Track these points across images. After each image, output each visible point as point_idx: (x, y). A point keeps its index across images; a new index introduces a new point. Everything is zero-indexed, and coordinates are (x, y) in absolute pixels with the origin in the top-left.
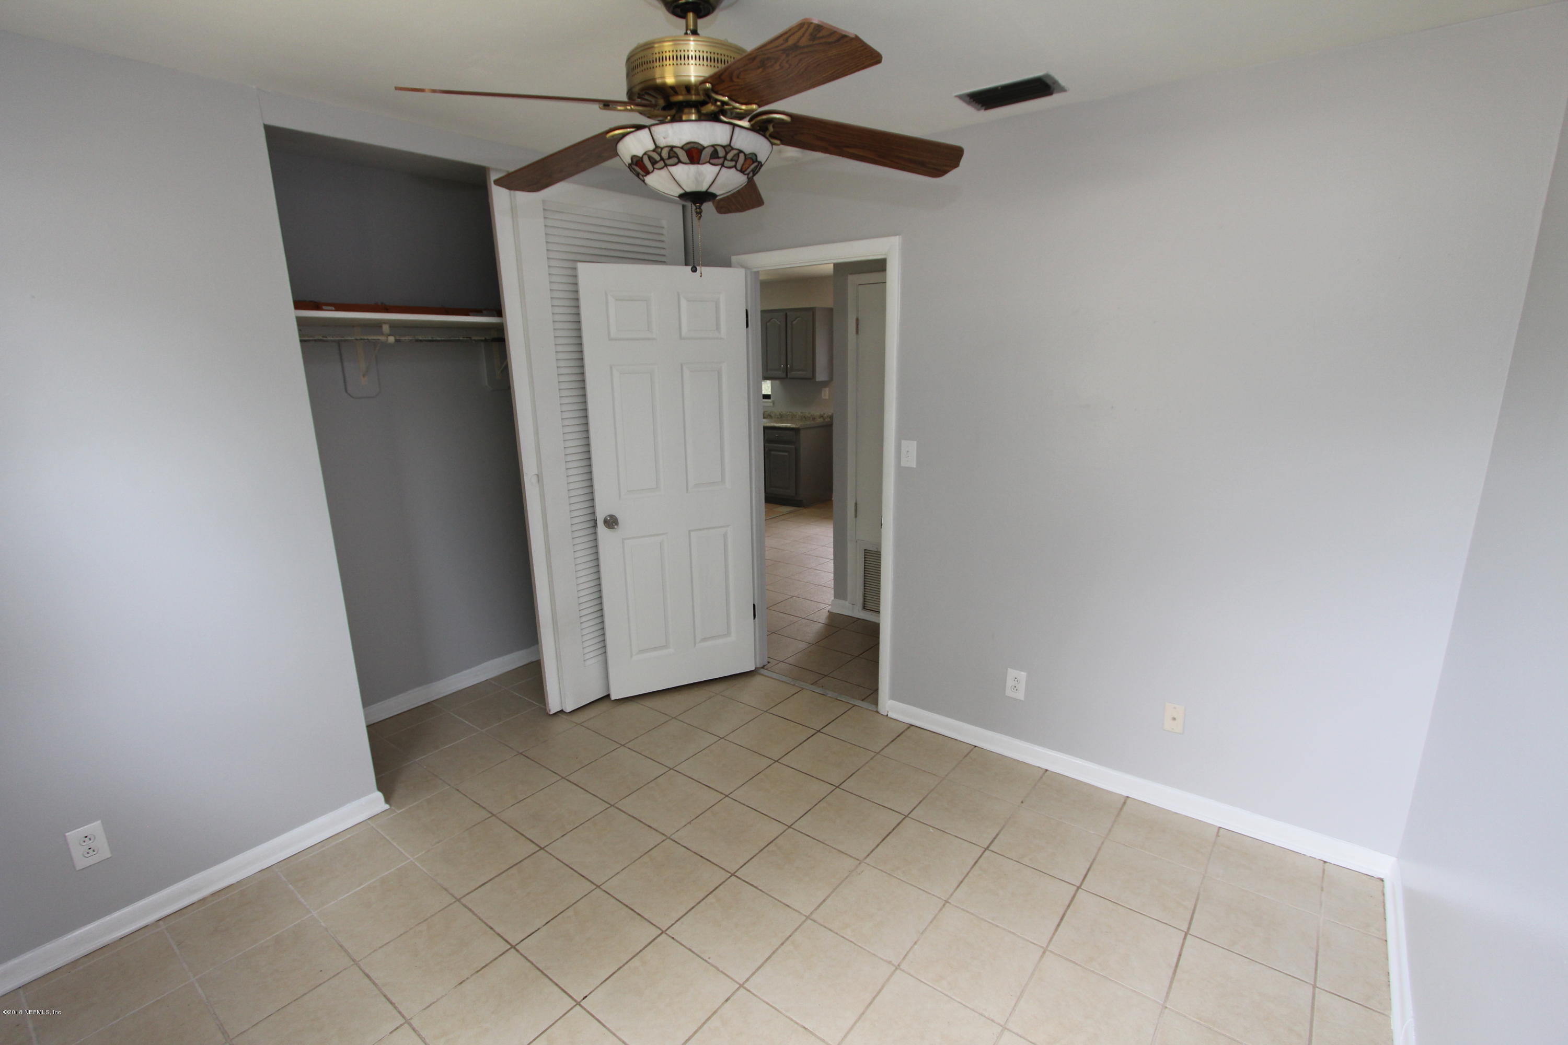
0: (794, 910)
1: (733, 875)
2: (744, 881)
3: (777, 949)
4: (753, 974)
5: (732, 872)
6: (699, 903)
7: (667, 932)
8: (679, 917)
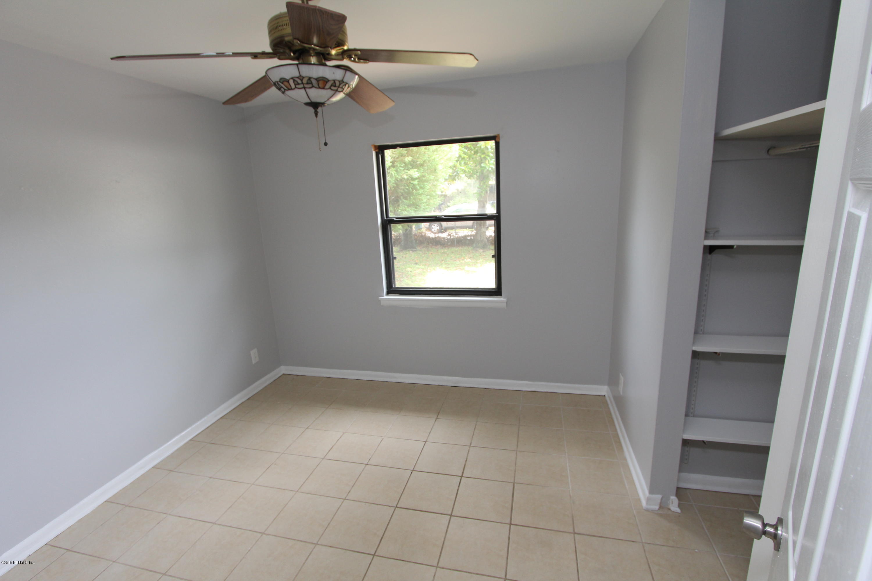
0: (326, 546)
1: (374, 555)
2: (365, 553)
3: (331, 520)
4: (341, 506)
5: (375, 557)
6: (386, 529)
7: (394, 508)
8: (393, 517)
